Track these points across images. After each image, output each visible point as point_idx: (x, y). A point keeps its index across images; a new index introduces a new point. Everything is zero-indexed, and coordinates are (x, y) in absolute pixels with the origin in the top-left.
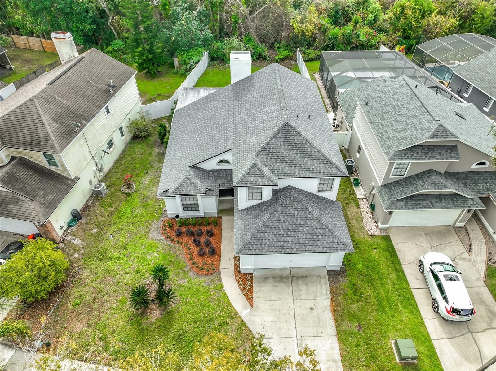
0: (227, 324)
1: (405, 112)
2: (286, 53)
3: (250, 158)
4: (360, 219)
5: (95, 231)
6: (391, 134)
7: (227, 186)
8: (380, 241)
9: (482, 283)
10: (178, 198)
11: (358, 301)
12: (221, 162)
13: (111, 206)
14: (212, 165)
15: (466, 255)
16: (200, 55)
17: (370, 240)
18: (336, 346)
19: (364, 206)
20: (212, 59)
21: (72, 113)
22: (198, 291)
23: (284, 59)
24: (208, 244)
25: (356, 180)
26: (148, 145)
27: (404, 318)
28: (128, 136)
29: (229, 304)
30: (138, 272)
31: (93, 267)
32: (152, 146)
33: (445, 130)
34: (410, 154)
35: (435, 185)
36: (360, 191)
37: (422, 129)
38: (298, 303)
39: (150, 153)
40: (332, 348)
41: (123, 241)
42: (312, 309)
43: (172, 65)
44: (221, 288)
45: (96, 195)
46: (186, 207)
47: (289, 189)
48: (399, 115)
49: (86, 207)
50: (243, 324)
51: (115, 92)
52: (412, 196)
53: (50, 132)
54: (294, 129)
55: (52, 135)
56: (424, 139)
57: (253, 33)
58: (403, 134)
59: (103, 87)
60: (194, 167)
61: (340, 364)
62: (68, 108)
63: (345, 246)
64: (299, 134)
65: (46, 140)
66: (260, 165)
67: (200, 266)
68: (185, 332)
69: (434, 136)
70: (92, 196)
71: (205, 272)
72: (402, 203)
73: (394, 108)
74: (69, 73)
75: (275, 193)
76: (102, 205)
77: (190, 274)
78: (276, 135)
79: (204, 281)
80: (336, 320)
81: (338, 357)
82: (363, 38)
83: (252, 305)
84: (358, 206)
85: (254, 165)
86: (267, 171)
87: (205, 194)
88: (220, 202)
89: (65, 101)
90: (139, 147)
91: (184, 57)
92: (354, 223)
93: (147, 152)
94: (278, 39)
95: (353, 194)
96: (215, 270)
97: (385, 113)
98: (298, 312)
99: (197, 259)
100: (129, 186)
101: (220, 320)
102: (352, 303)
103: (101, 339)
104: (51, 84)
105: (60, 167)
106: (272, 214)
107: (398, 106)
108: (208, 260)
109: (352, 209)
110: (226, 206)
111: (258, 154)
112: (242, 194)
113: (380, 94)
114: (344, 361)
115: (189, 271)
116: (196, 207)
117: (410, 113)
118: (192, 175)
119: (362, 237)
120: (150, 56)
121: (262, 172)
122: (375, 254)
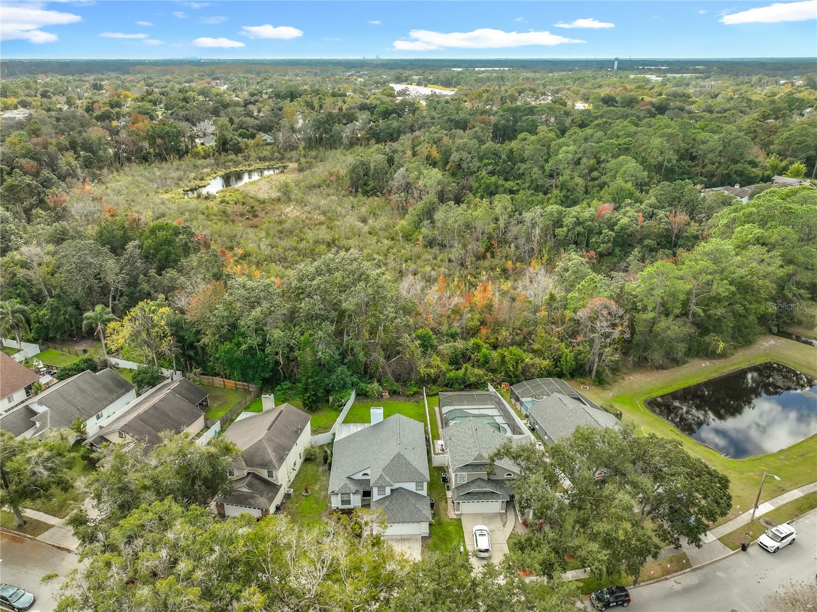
1: (466, 445)
2: (415, 389)
3: (379, 472)
4: (446, 509)
6: (457, 458)
7: (367, 489)
8: (454, 521)
9: (505, 542)
10: (339, 496)
12: (364, 474)
13: (297, 503)
14: (359, 476)
16: (350, 394)
17: (449, 521)
19: (450, 502)
20: (358, 395)
21: (282, 447)
23: (414, 394)
25: (448, 486)
26: (315, 465)
28: (303, 458)
32: (318, 466)
33: (482, 456)
34: (465, 469)
35: (479, 487)
36: (449, 493)
37: (471, 455)
39: (317, 470)
43: (328, 401)
45: (287, 496)
46: (343, 502)
47: (400, 488)
49: (282, 503)
51: (301, 432)
52: (469, 493)
53: (272, 458)
54: (402, 456)
55: (273, 460)
56: (470, 461)
57: (389, 375)
58: (463, 458)
59: (295, 429)
60: (349, 478)
62: (280, 444)
63: (428, 518)
64: (405, 459)
65: (270, 463)
66: (384, 475)
69: (475, 460)
70: (284, 497)
72: (463, 497)
74: (276, 422)
75: (392, 490)
76: (291, 503)
78: (393, 459)
82: (473, 379)
84: (446, 502)
85: (381, 475)
86: (388, 479)
87: (355, 493)
88: (363, 500)
89: (277, 440)
90: (310, 467)
91: (338, 396)
92: (442, 512)
93: (315, 470)
94: (409, 379)
95: (445, 495)
100: (306, 491)
104: (269, 430)
105: (274, 478)
106: (390, 502)
109: (443, 504)
110: (367, 503)
111: (384, 470)
112: (375, 491)
113: (458, 433)
116: (348, 502)
117: (469, 446)
118: (348, 482)
119: (445, 519)
120: (315, 398)
121: (385, 479)
122: (451, 528)
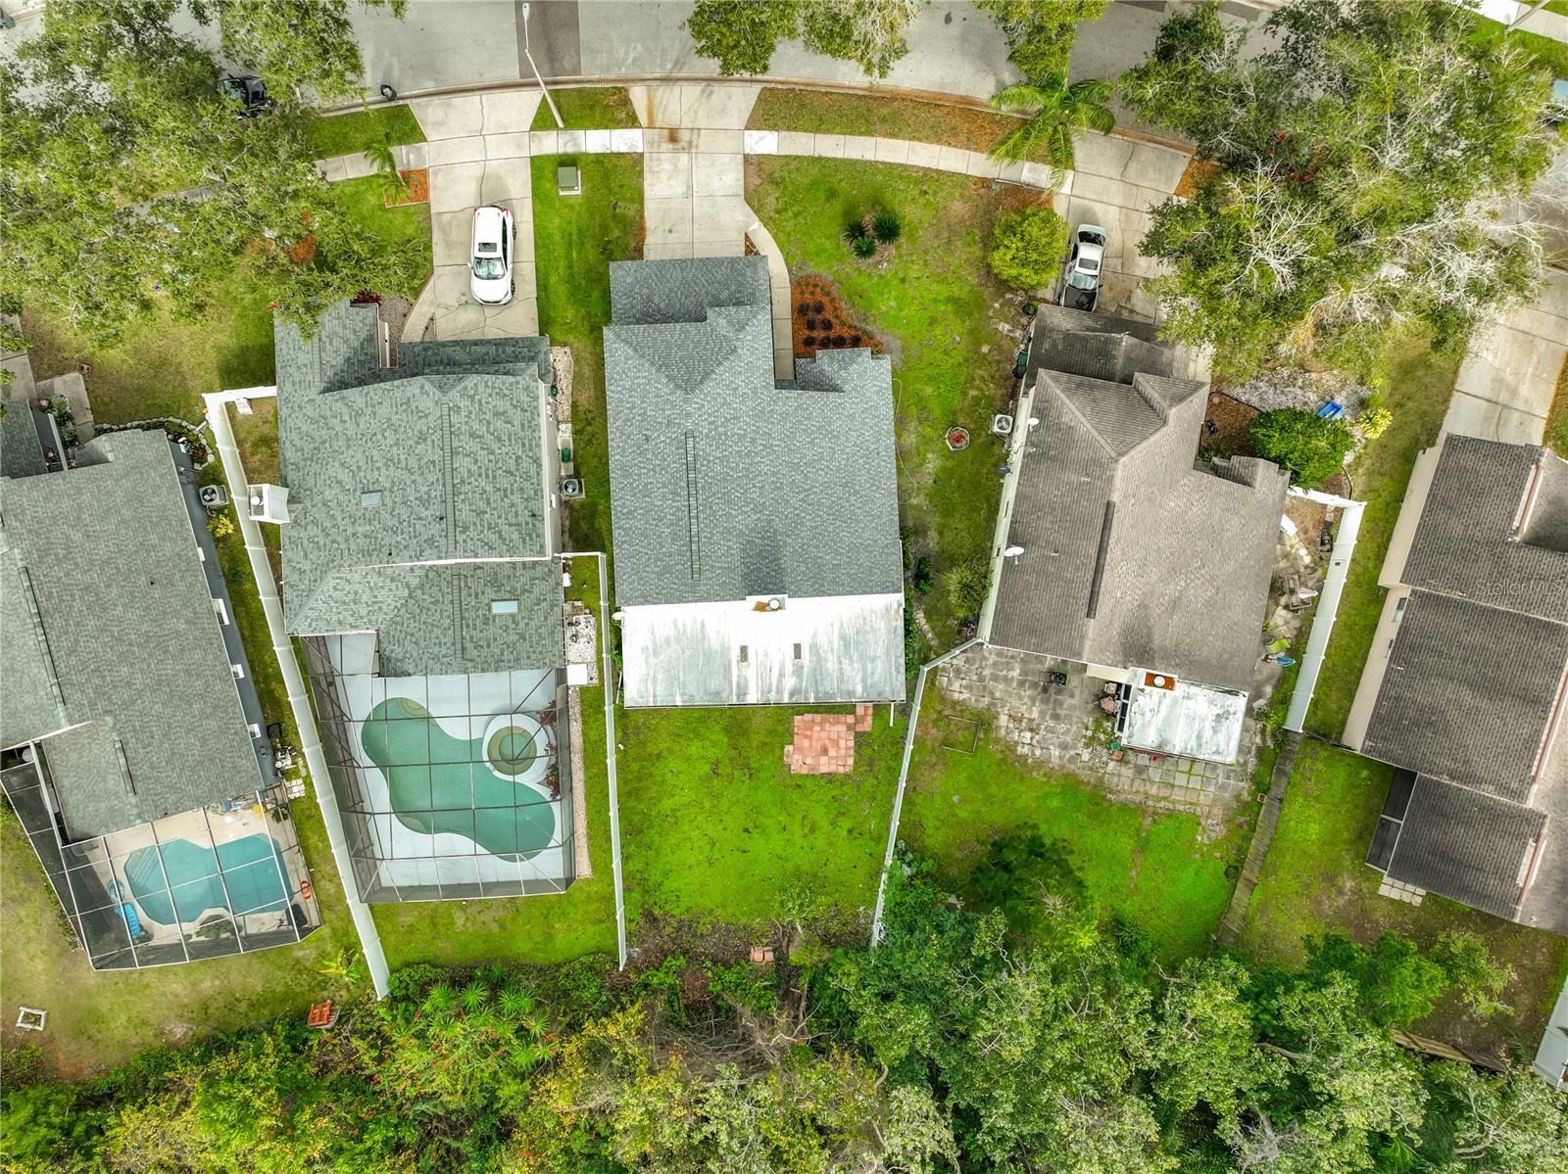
0: (777, 212)
4: (577, 379)
5: (985, 349)
9: (437, 271)
11: (609, 242)
13: (974, 397)
15: (439, 313)
17: (571, 338)
18: (646, 188)
21: (1053, 459)
22: (817, 254)
24: (811, 326)
27: (557, 221)
29: (775, 237)
30: (903, 280)
31: (967, 289)
36: (563, 441)
37: (472, 397)
38: (687, 238)
39: (940, 533)
40: (652, 185)
41: (938, 331)
42: (670, 231)
44: (787, 255)
48: (493, 453)
50: (757, 212)
53: (1067, 401)
55: (1063, 396)
61: (646, 169)
62: (1064, 467)
65: (1069, 389)
67: (818, 290)
68: (827, 200)
71: (812, 282)
73: (494, 477)
77: (831, 278)
79: (812, 269)
80: (642, 217)
81: (647, 175)
83: (746, 235)
92: (587, 371)
96: (799, 284)
97: (511, 473)
98: (689, 227)
99: (826, 300)
101: (785, 215)
102: (618, 238)
103: (926, 193)
107: (487, 477)
108: (808, 298)
109: (585, 399)
114: (642, 171)
115: (833, 283)
119: (582, 343)
